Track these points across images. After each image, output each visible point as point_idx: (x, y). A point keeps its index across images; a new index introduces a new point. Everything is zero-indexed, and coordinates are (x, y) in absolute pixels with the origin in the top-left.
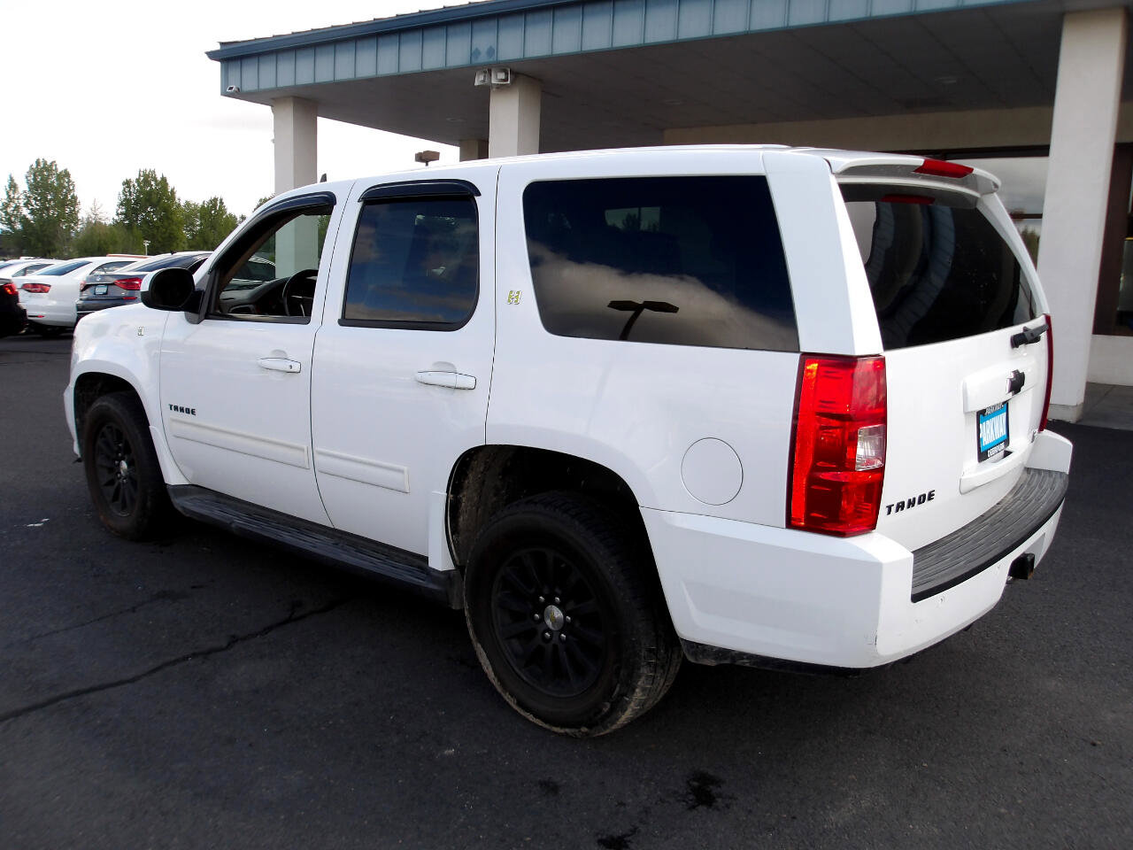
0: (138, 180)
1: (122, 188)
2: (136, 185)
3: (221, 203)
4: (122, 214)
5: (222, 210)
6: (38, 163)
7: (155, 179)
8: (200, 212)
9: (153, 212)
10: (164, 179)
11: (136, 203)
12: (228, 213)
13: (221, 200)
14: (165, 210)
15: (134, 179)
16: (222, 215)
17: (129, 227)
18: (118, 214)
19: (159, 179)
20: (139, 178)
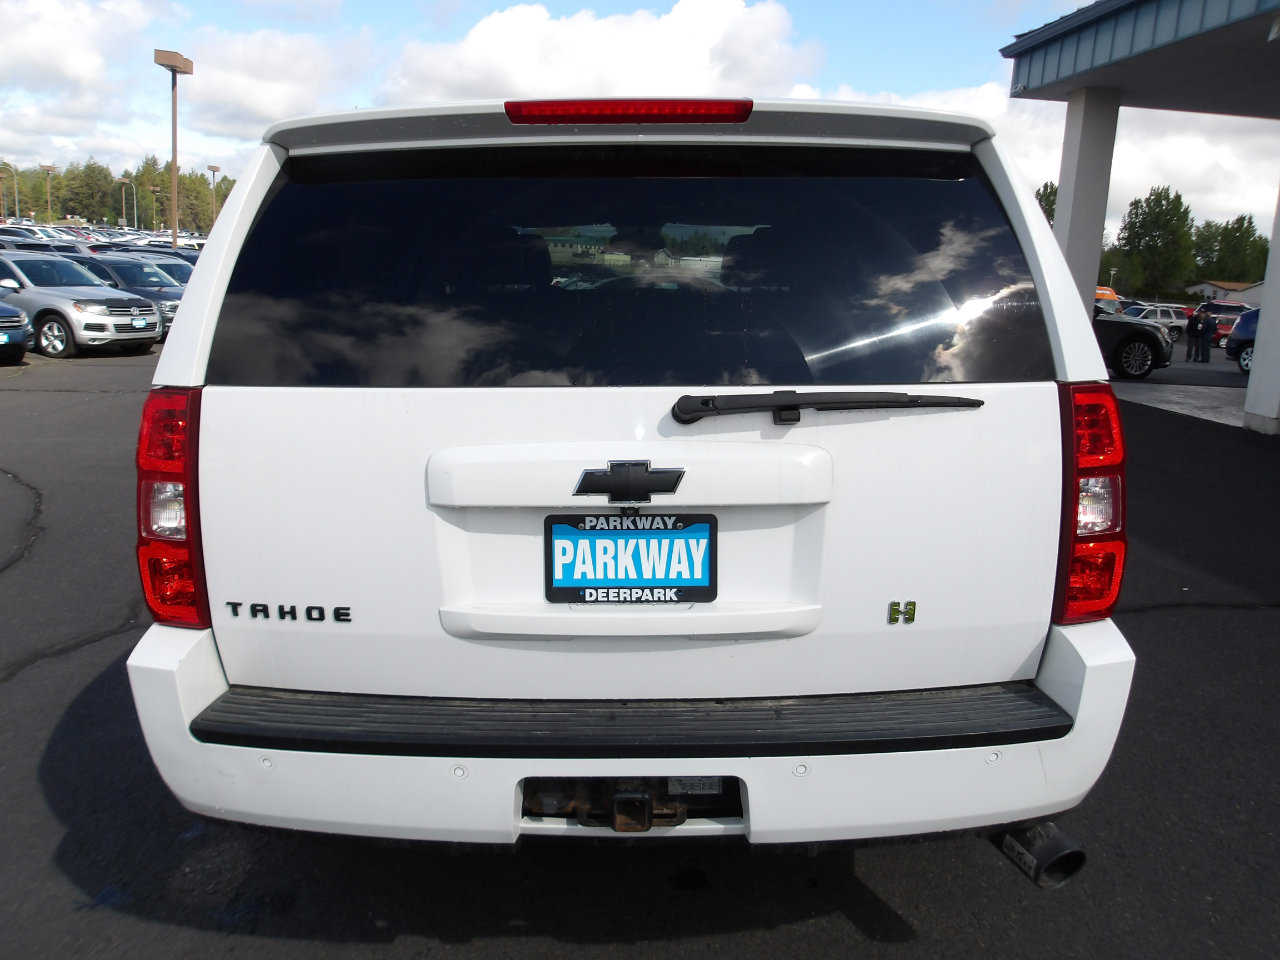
0: (1147, 200)
1: (1128, 209)
2: (1144, 205)
3: (1250, 222)
4: (1123, 239)
5: (1250, 230)
6: (1046, 186)
7: (1167, 197)
8: (1220, 234)
9: (1159, 236)
10: (1178, 198)
11: (1141, 227)
12: (1257, 234)
13: (1250, 218)
14: (1173, 233)
15: (1143, 200)
16: (1249, 237)
17: (1128, 254)
18: (1119, 239)
19: (1172, 196)
20: (1149, 198)
